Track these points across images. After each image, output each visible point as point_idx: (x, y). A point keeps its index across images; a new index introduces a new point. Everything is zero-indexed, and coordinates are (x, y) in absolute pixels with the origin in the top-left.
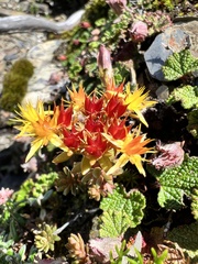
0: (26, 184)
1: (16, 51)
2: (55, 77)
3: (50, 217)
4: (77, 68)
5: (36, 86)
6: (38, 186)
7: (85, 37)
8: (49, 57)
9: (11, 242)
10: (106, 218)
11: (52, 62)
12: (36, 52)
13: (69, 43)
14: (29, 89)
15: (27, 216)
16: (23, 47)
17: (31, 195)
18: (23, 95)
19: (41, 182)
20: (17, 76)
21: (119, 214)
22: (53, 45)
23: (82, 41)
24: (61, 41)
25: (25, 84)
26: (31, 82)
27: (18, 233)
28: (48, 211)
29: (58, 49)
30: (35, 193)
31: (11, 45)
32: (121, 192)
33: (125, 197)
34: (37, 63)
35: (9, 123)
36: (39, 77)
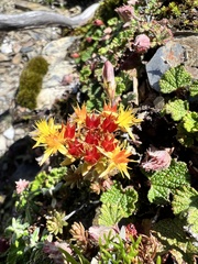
0: (40, 175)
1: (31, 44)
2: (67, 78)
3: (60, 206)
4: (87, 72)
5: (50, 83)
6: (51, 178)
7: (97, 35)
8: (63, 54)
9: (27, 225)
10: (104, 210)
11: (66, 59)
12: (51, 49)
13: (82, 39)
14: (44, 85)
15: (40, 204)
16: (38, 39)
17: (44, 185)
18: (38, 92)
19: (53, 175)
20: (33, 73)
21: (115, 207)
22: (67, 41)
23: (95, 38)
24: (75, 37)
25: (40, 81)
26: (45, 79)
27: (33, 218)
28: (58, 200)
29: (72, 46)
30: (47, 184)
31: (27, 37)
32: (118, 188)
33: (122, 192)
34: (51, 60)
35: (25, 118)
36: (53, 74)
